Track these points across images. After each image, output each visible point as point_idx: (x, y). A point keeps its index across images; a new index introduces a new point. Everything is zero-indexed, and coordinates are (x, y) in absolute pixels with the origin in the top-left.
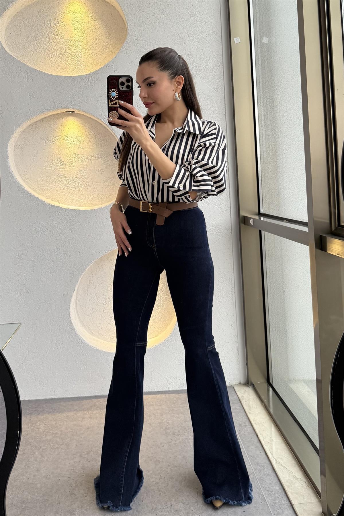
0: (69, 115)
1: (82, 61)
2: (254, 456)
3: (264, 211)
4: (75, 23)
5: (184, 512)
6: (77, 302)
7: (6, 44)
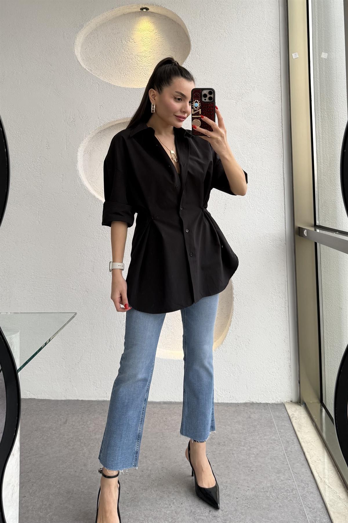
2: (299, 473)
3: (320, 223)
4: (144, 40)
5: (222, 518)
7: (81, 59)
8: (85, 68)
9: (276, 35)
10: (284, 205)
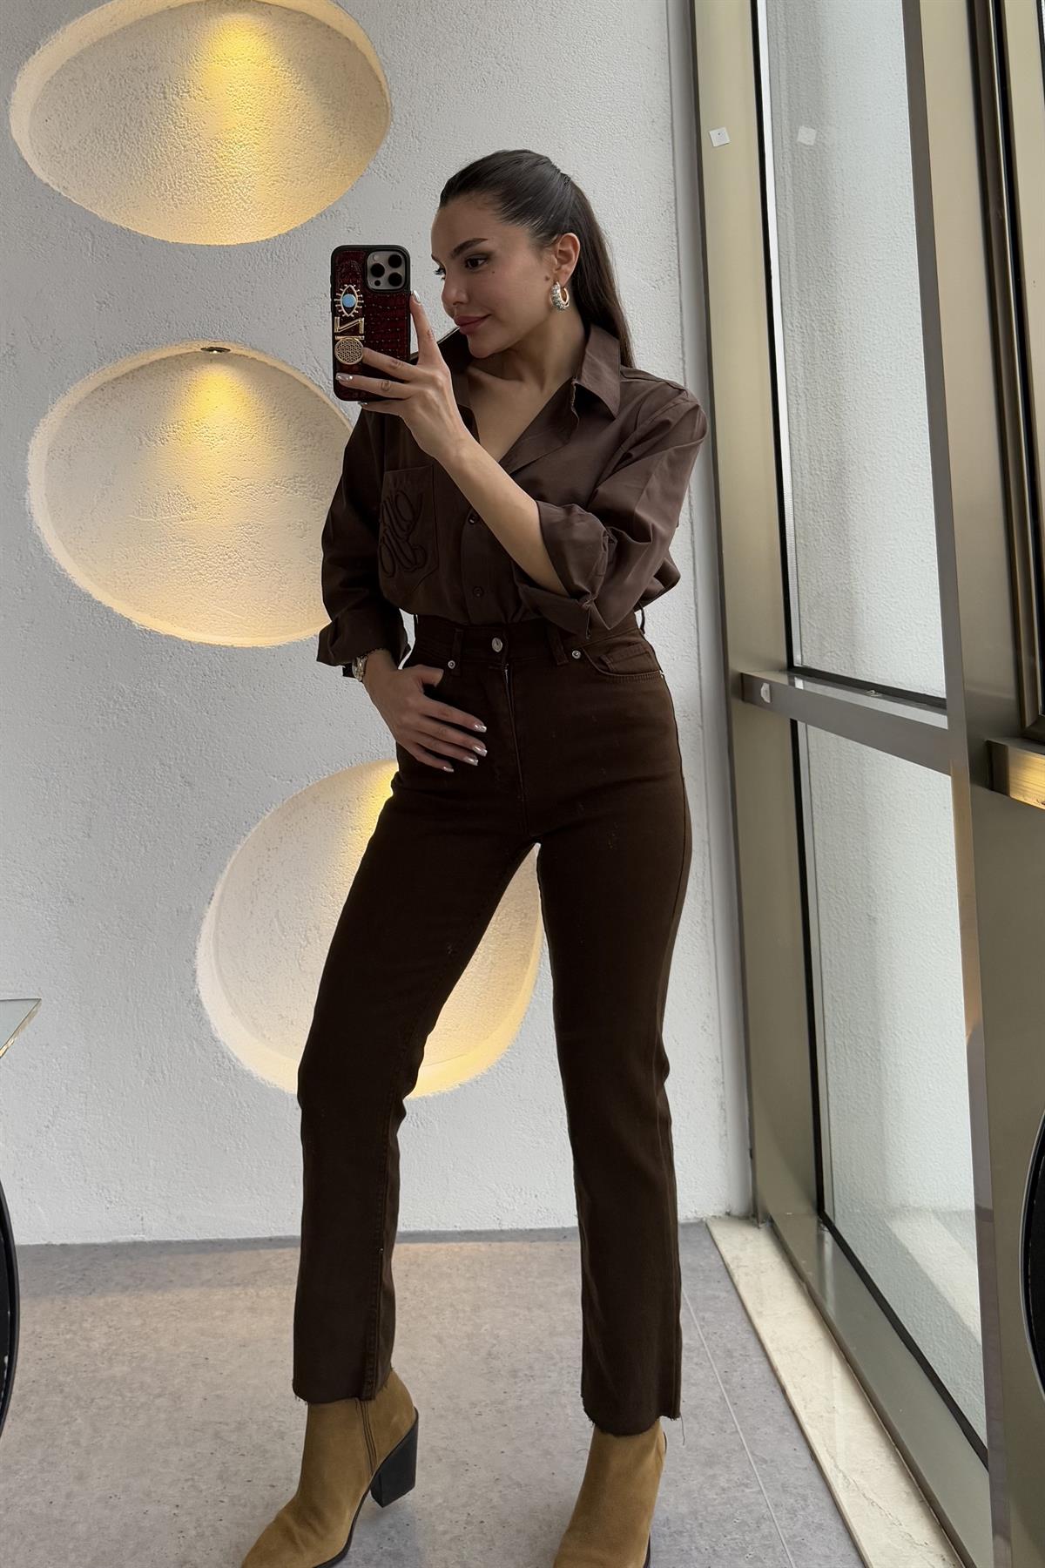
0: (212, 360)
1: (254, 202)
2: (772, 1461)
3: (805, 661)
4: (236, 90)
6: (221, 935)
7: (32, 152)
8: (45, 180)
9: (658, 74)
10: (693, 606)
